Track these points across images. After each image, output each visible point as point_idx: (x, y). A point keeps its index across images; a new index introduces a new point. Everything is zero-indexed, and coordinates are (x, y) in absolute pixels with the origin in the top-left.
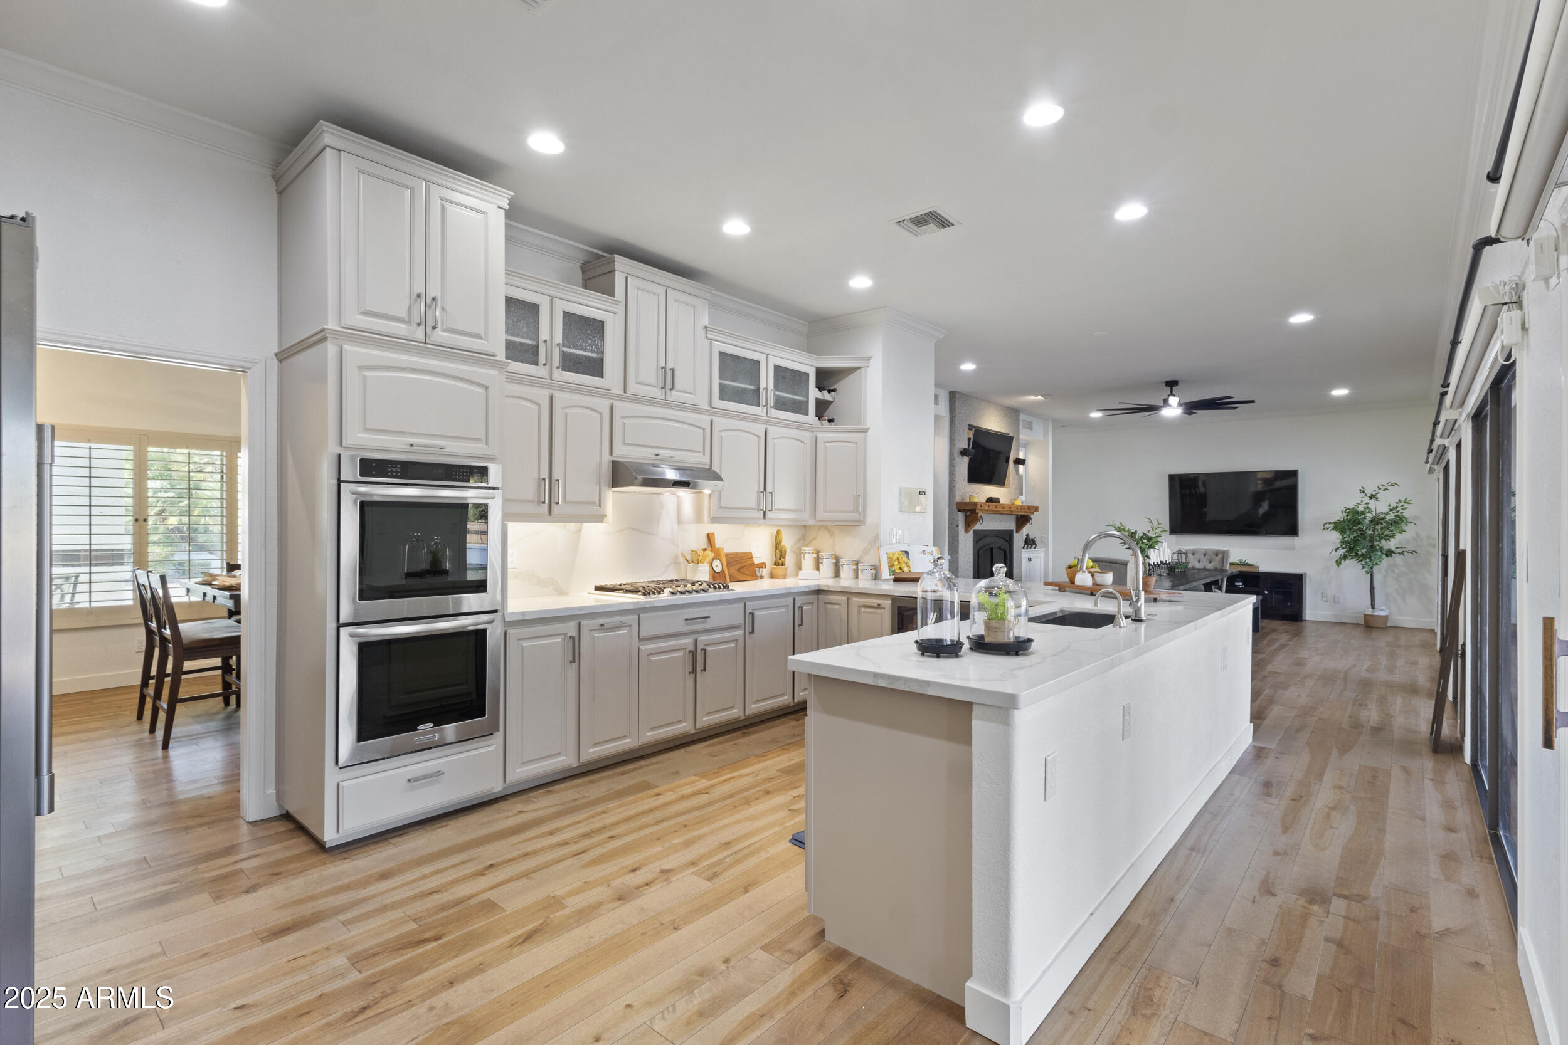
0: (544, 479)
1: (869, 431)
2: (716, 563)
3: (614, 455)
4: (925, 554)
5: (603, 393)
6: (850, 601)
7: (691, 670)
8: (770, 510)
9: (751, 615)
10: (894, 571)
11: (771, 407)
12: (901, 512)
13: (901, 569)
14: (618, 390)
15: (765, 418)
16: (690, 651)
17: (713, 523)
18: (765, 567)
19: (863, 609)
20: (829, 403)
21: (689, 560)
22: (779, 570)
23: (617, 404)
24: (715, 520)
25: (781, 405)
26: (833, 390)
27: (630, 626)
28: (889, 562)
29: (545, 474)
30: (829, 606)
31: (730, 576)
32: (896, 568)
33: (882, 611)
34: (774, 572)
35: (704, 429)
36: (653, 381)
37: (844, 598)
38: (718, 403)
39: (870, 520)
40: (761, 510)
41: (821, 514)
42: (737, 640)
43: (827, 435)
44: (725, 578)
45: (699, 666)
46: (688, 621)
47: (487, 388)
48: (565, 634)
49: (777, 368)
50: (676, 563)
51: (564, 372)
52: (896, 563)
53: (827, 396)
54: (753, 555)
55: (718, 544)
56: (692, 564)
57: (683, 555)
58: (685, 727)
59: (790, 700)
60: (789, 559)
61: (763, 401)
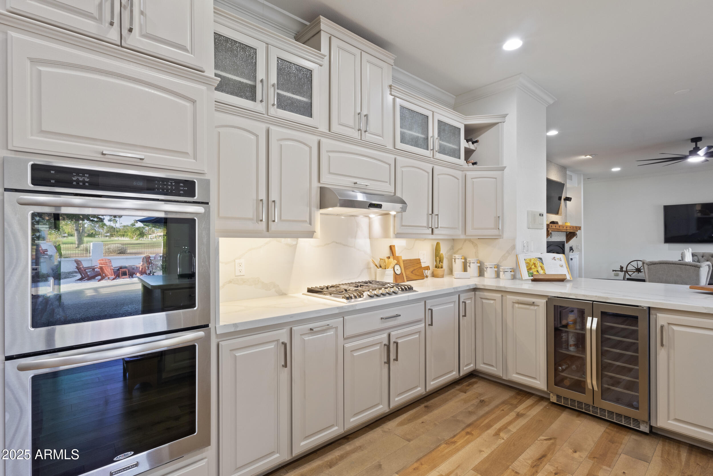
0: (262, 200)
1: (505, 169)
2: (397, 267)
3: (321, 182)
4: (555, 260)
5: (312, 130)
6: (504, 298)
7: (386, 361)
8: (436, 228)
9: (430, 311)
10: (532, 273)
11: (436, 151)
12: (528, 228)
13: (537, 271)
14: (324, 128)
15: (432, 159)
16: (385, 345)
17: (396, 238)
18: (429, 269)
19: (517, 305)
20: (473, 151)
21: (378, 265)
22: (439, 271)
23: (324, 140)
24: (398, 235)
25: (443, 150)
26: (477, 142)
27: (336, 328)
28: (527, 267)
29: (263, 196)
30: (484, 301)
31: (406, 276)
32: (534, 271)
33: (536, 308)
34: (435, 273)
35: (390, 165)
36: (351, 123)
37: (499, 295)
38: (400, 145)
39: (507, 234)
40: (430, 228)
41: (469, 231)
42: (419, 332)
43: (472, 173)
44: (404, 278)
45: (392, 356)
46: (383, 320)
47: (194, 102)
48: (277, 341)
49: (440, 122)
50: (369, 268)
51: (278, 110)
52: (533, 267)
53: (471, 146)
54: (421, 261)
55: (398, 253)
56: (380, 269)
57: (374, 262)
58: (382, 409)
59: (458, 375)
60: (445, 264)
61: (431, 146)
